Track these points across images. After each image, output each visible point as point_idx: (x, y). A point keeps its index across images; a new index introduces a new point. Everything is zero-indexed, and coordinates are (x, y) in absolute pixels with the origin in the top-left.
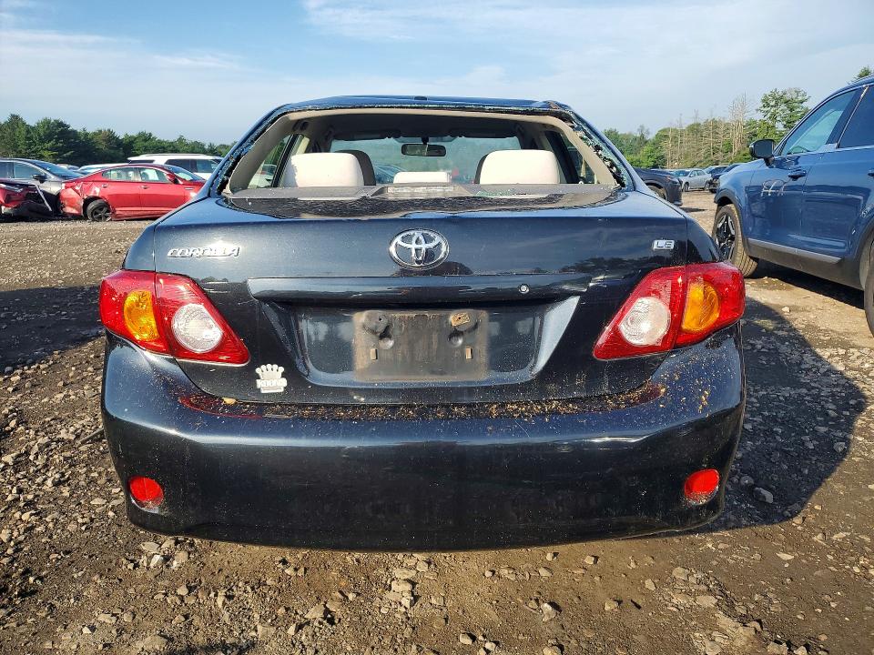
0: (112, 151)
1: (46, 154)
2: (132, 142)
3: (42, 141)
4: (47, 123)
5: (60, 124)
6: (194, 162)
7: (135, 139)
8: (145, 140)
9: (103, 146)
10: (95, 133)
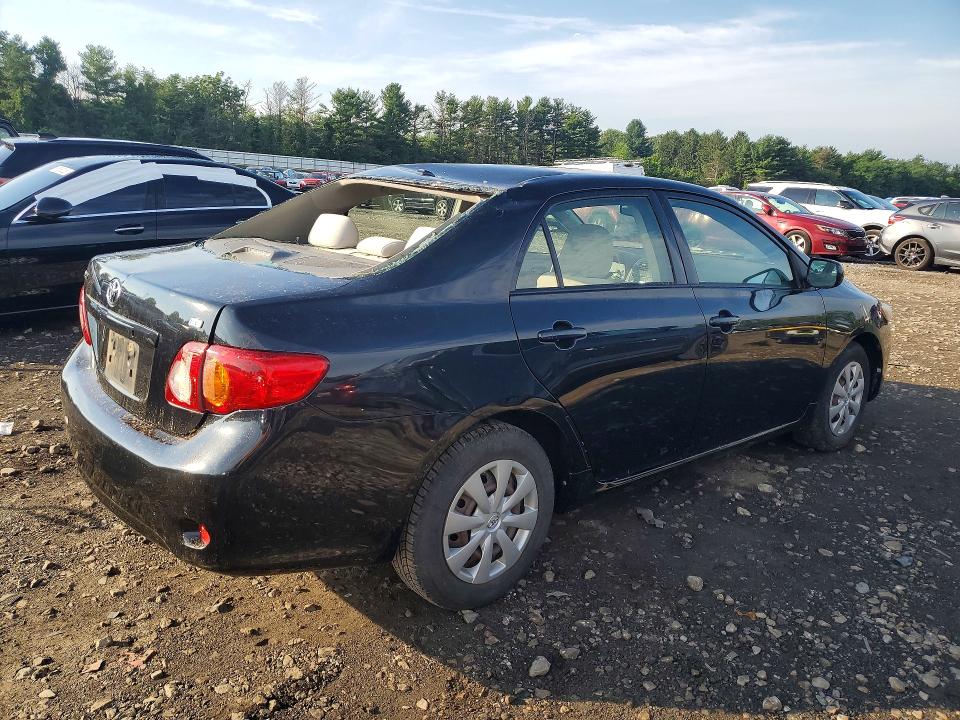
0: (828, 171)
1: (759, 172)
2: (854, 162)
3: (759, 159)
4: (769, 140)
5: (782, 142)
6: (814, 192)
7: (859, 158)
8: (871, 160)
9: (819, 166)
10: (815, 152)
